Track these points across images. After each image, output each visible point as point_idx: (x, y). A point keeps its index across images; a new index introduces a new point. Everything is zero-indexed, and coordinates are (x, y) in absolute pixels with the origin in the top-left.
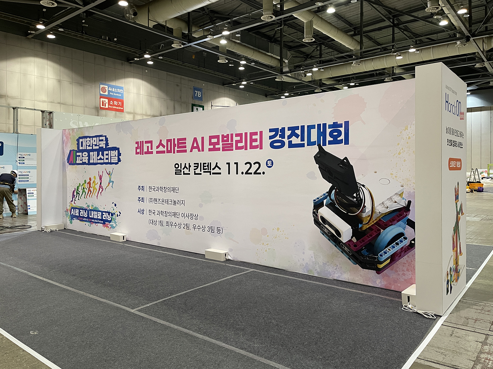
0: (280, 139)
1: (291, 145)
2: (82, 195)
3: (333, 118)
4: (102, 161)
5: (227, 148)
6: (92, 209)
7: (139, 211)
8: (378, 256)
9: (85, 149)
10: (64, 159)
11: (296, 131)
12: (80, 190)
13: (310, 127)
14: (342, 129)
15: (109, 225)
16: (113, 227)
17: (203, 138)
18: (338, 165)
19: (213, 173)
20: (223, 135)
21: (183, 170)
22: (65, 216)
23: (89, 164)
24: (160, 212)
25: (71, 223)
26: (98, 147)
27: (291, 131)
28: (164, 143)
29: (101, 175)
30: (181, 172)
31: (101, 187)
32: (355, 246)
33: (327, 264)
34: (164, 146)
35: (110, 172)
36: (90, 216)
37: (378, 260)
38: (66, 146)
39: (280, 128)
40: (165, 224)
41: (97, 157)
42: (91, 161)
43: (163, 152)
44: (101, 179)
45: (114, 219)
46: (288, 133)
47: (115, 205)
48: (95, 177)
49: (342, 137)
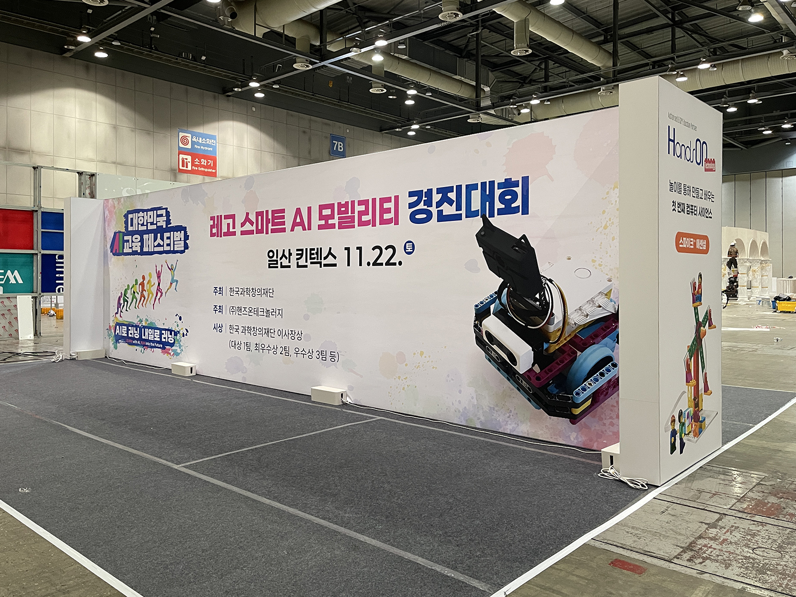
0: (426, 207)
1: (442, 218)
2: (131, 303)
3: (504, 172)
4: (161, 249)
5: (346, 223)
6: (146, 325)
7: (215, 327)
8: (573, 395)
9: (137, 229)
10: (106, 246)
11: (449, 195)
12: (129, 295)
13: (471, 188)
14: (519, 190)
15: (171, 351)
16: (177, 354)
17: (309, 209)
18: (512, 248)
19: (325, 265)
20: (339, 204)
21: (281, 261)
22: (107, 337)
23: (142, 253)
24: (246, 328)
25: (116, 348)
26: (154, 227)
27: (441, 194)
28: (253, 217)
29: (159, 271)
30: (277, 264)
31: (159, 291)
32: (538, 379)
33: (496, 408)
34: (252, 223)
35: (172, 265)
36: (143, 337)
37: (572, 401)
38: (108, 226)
39: (425, 190)
40: (253, 347)
41: (154, 242)
42: (145, 249)
43: (251, 232)
44: (159, 277)
45: (178, 340)
46: (436, 197)
47: (180, 319)
48: (150, 275)
49: (519, 203)
